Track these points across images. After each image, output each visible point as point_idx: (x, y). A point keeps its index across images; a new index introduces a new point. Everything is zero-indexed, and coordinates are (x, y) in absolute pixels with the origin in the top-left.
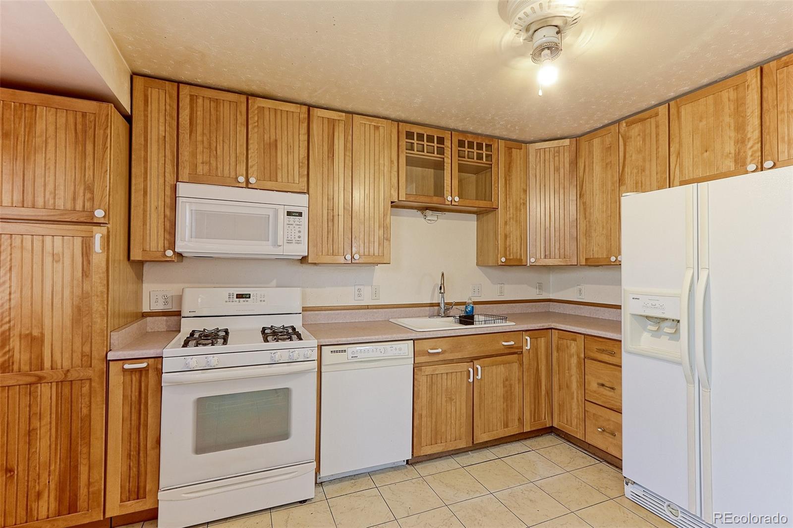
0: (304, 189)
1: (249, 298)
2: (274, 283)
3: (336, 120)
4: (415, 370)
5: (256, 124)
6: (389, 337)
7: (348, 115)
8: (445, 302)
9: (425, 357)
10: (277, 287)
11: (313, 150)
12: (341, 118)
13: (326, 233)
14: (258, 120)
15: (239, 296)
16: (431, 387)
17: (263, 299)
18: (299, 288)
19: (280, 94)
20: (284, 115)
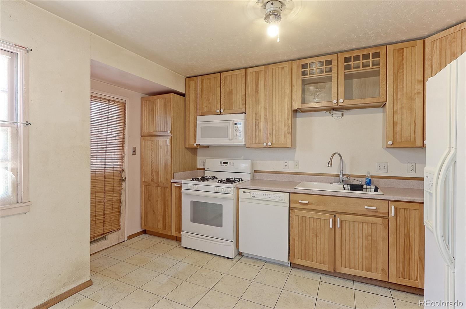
0: (244, 111)
1: (228, 164)
2: (242, 157)
3: (259, 71)
4: (290, 211)
5: (224, 84)
6: (273, 189)
7: (265, 66)
8: (344, 174)
9: (297, 204)
10: (244, 159)
11: (248, 90)
12: (262, 69)
13: (255, 132)
14: (224, 83)
15: (224, 163)
16: (301, 224)
17: (233, 165)
18: (250, 161)
19: (232, 68)
20: (235, 77)
